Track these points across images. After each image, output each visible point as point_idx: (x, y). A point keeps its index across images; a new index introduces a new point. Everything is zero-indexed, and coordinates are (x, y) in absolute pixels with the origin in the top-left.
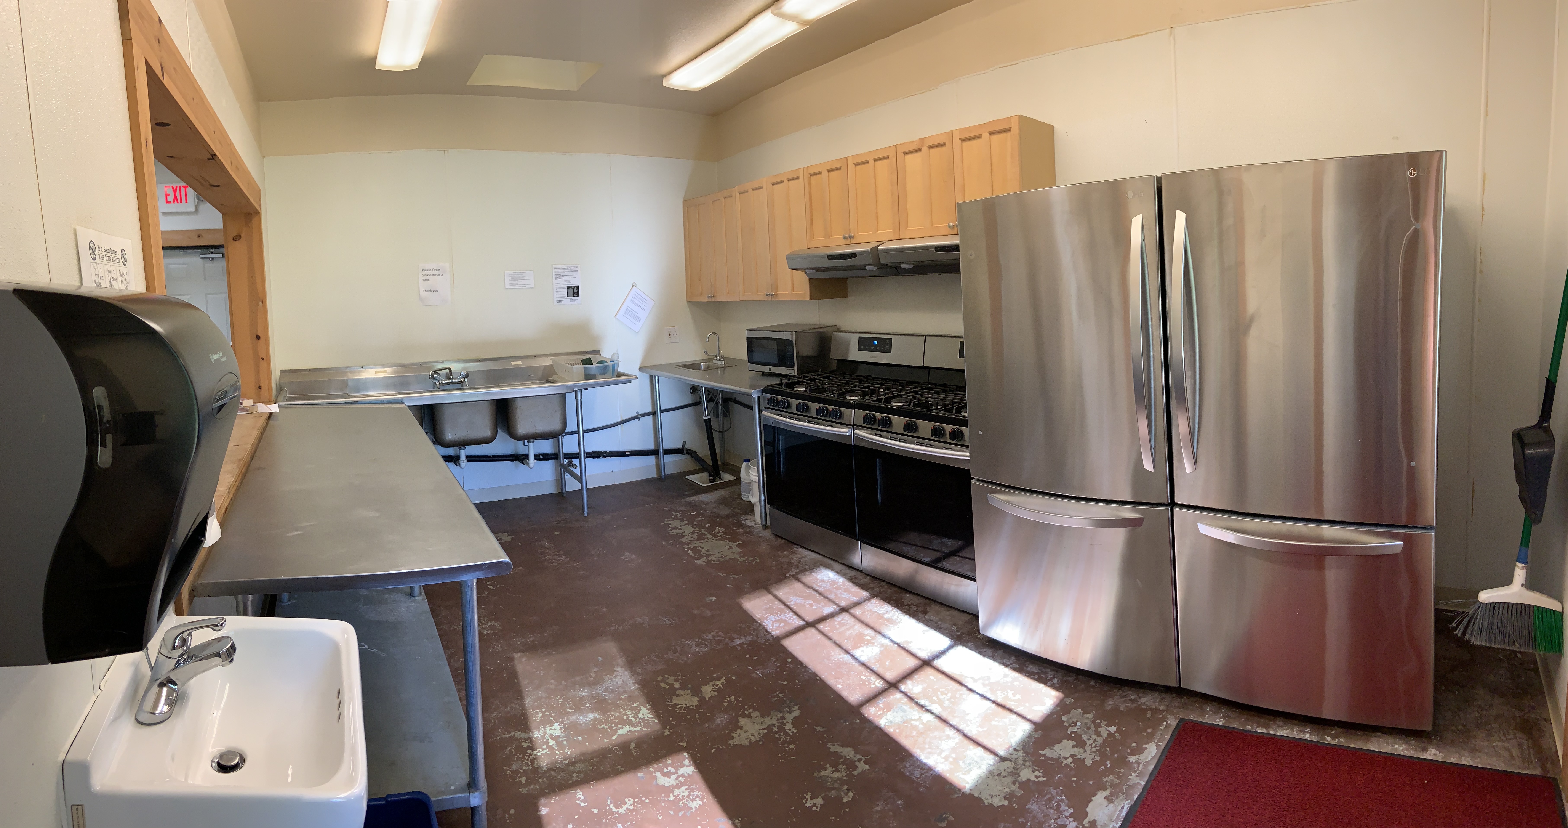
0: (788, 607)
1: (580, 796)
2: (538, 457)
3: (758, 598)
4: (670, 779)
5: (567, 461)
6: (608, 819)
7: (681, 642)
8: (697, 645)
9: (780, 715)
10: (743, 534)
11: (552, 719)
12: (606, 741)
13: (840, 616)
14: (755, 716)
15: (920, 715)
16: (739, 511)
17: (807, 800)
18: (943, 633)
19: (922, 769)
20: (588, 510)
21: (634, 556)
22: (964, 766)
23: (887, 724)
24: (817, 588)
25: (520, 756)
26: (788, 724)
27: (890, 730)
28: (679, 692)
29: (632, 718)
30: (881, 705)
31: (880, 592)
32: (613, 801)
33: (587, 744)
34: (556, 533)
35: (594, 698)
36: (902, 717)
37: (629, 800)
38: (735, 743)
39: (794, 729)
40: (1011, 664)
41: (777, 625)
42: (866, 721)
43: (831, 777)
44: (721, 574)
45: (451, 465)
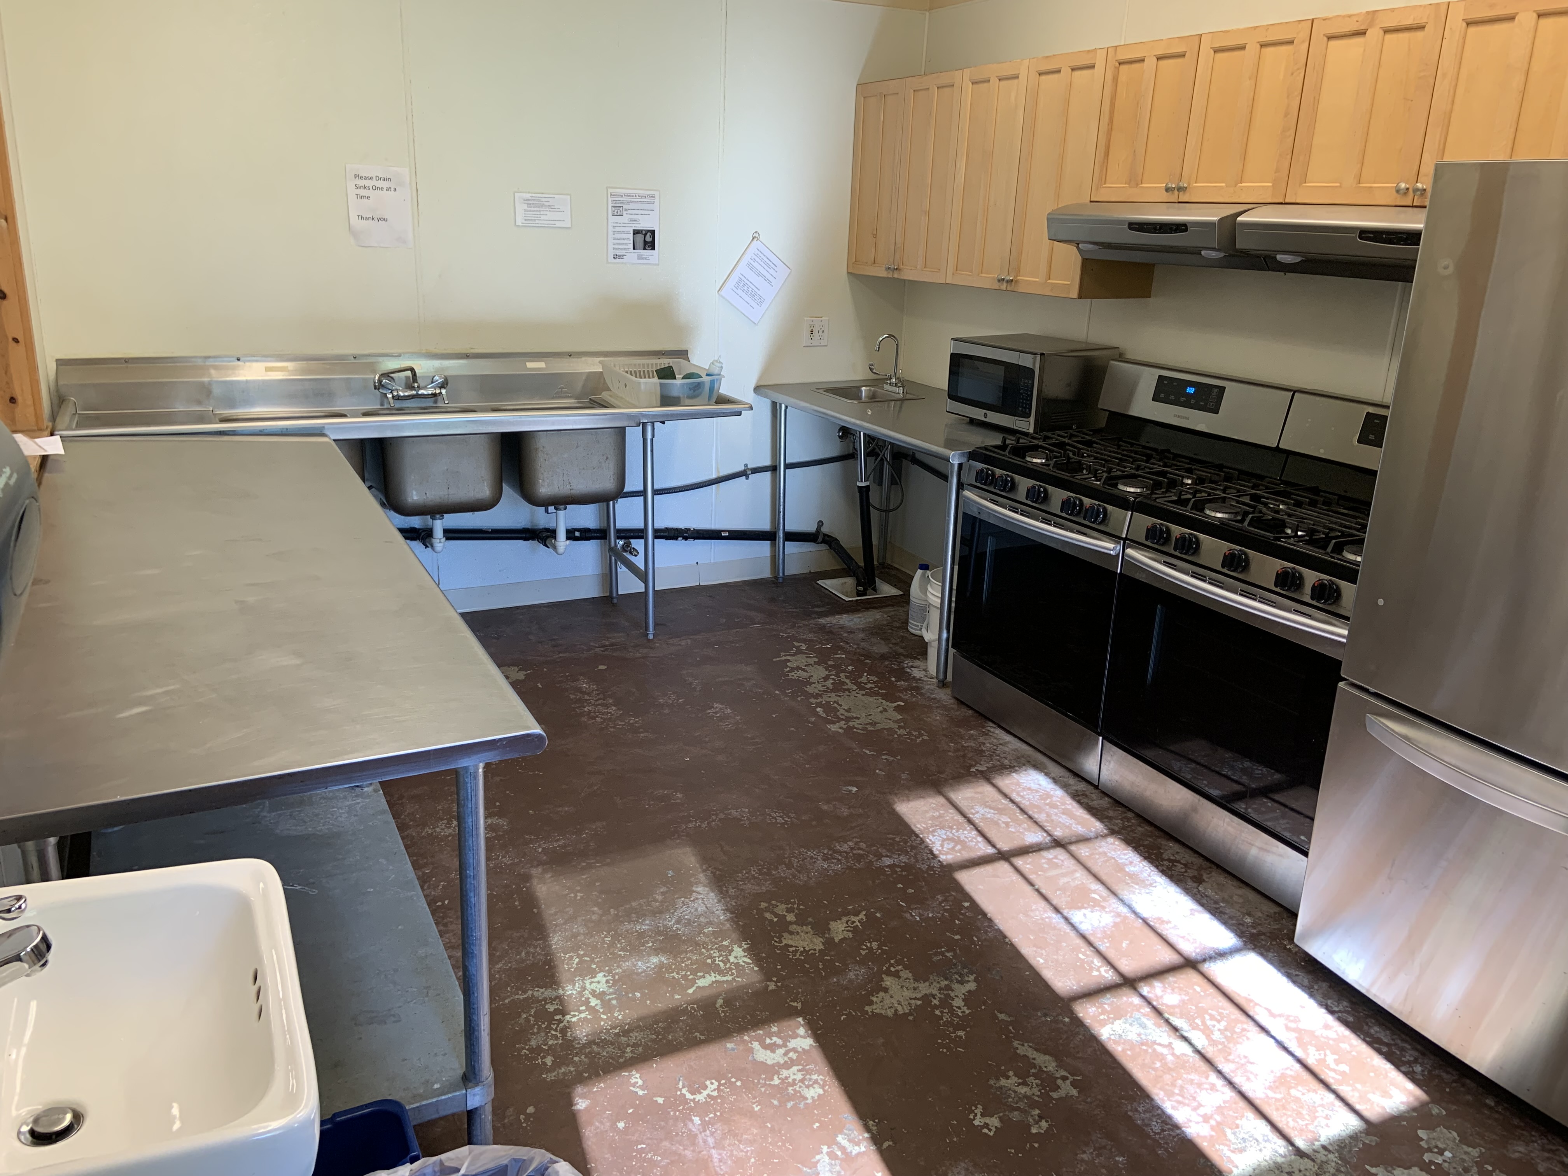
0: (970, 821)
1: (636, 1080)
2: (571, 535)
3: (923, 797)
4: (775, 1055)
5: (621, 543)
6: (679, 1111)
7: (800, 852)
8: (826, 859)
9: (944, 983)
10: (906, 690)
11: (594, 966)
12: (677, 997)
13: (1051, 851)
14: (905, 976)
15: (1172, 1040)
16: (901, 651)
17: (976, 1115)
18: (1225, 923)
19: (1165, 1122)
20: (654, 629)
21: (729, 711)
22: (1234, 1140)
23: (1112, 1037)
24: (1018, 799)
25: (543, 1026)
26: (956, 999)
27: (1117, 1049)
28: (793, 928)
29: (721, 963)
30: (1106, 1006)
31: (1124, 828)
32: (686, 1084)
33: (648, 1002)
34: (602, 667)
35: (659, 933)
36: (1139, 1035)
37: (712, 1083)
38: (875, 1011)
39: (965, 1007)
40: (1340, 1011)
41: (950, 846)
42: (1078, 1023)
43: (1015, 1092)
44: (868, 752)
45: (417, 545)
